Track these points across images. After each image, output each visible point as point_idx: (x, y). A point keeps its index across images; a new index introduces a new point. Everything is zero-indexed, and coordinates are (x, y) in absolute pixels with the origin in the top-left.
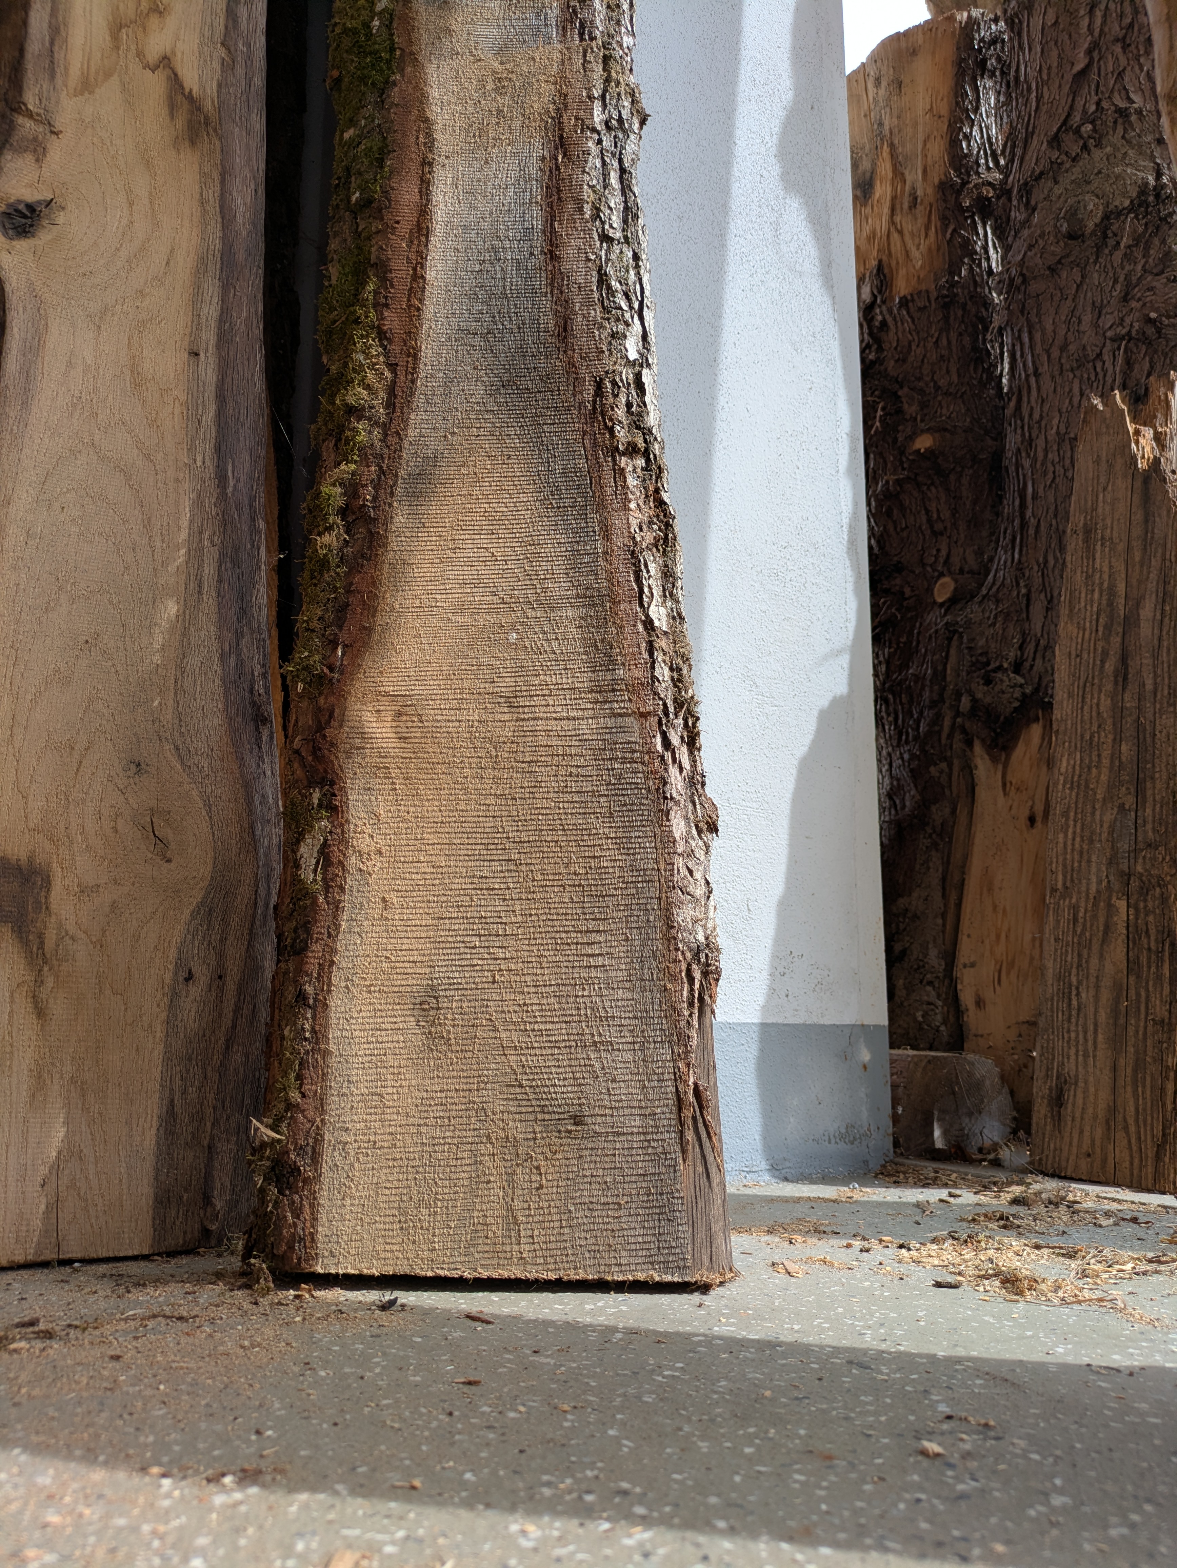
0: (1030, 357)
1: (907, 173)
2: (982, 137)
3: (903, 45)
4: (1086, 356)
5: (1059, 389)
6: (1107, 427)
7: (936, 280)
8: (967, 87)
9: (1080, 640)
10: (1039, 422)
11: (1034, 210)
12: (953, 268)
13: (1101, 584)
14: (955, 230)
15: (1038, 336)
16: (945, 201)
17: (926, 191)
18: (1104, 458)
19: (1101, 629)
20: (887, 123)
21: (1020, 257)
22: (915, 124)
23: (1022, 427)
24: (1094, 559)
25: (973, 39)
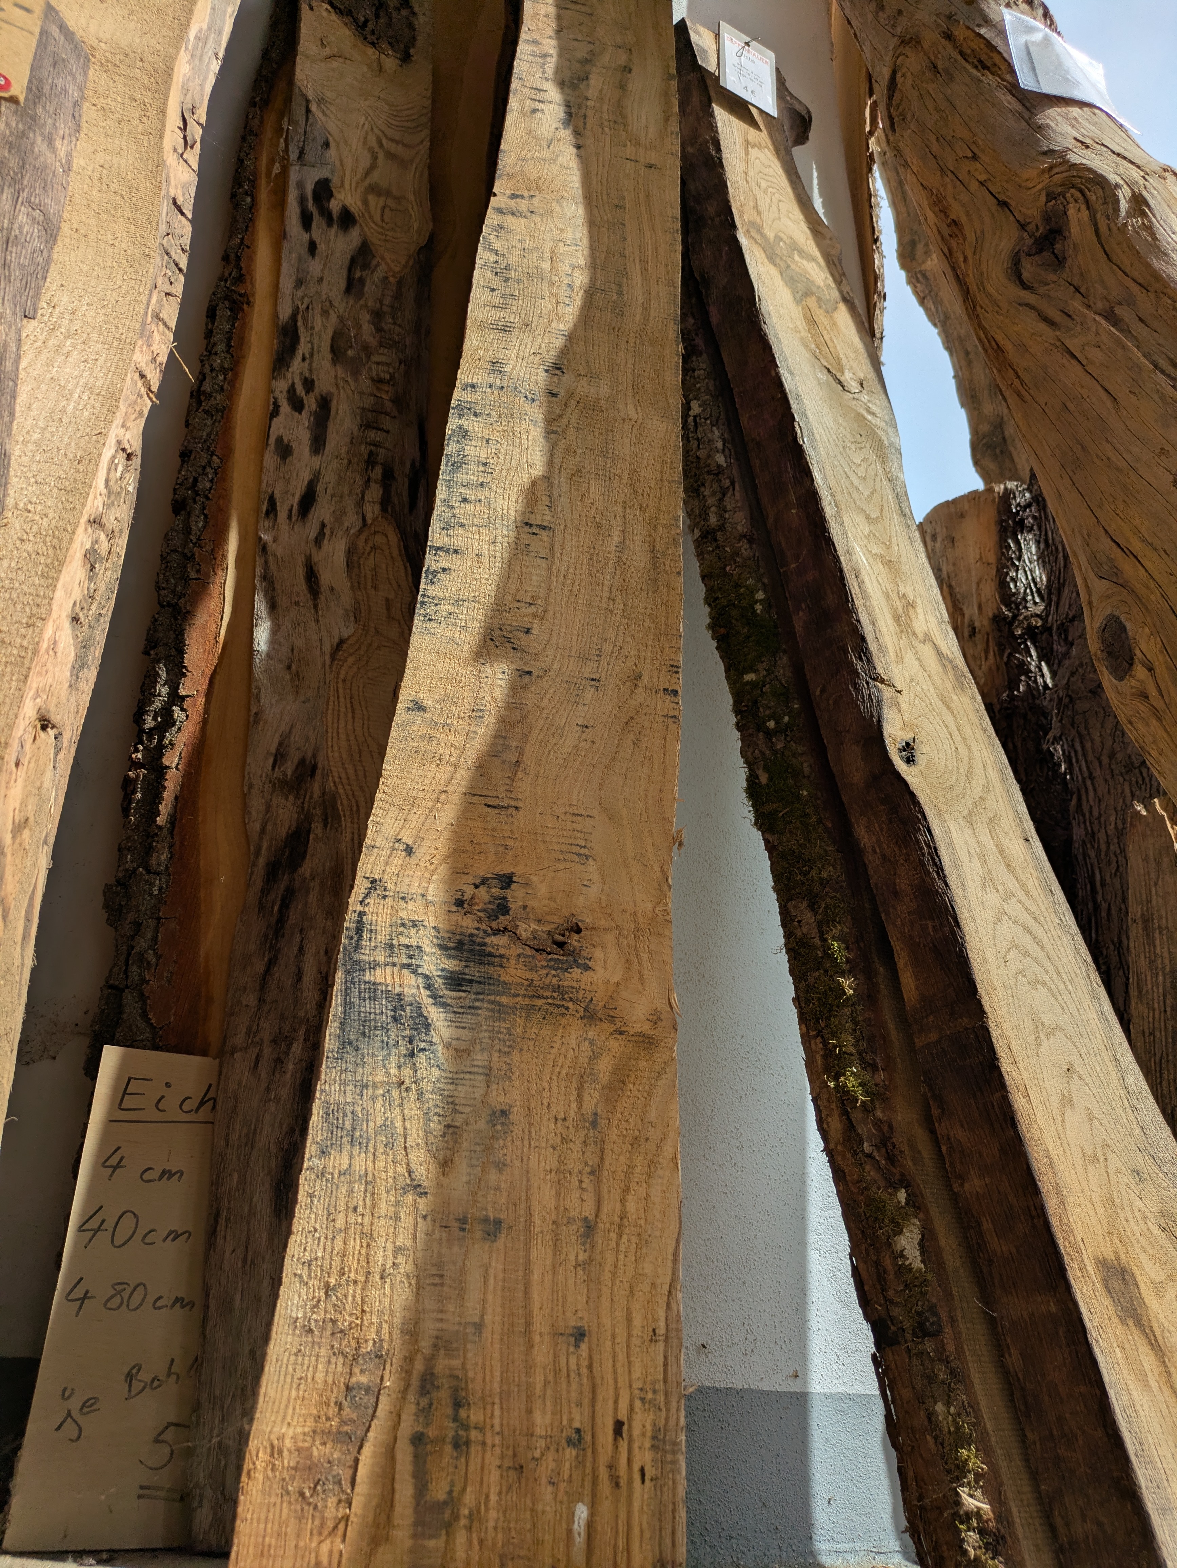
0: (1083, 763)
1: (964, 608)
2: (1027, 578)
3: (953, 510)
4: (1132, 763)
5: (1112, 791)
6: (1151, 830)
7: (998, 695)
8: (1010, 541)
9: (1151, 1019)
10: (1099, 818)
11: (1072, 644)
12: (1013, 684)
13: (1164, 968)
14: (1010, 655)
15: (1088, 745)
16: (1000, 630)
17: (982, 623)
18: (1152, 858)
19: (1168, 1009)
20: (944, 569)
21: (1065, 681)
22: (969, 571)
23: (1085, 823)
24: (1155, 946)
25: (1010, 505)
